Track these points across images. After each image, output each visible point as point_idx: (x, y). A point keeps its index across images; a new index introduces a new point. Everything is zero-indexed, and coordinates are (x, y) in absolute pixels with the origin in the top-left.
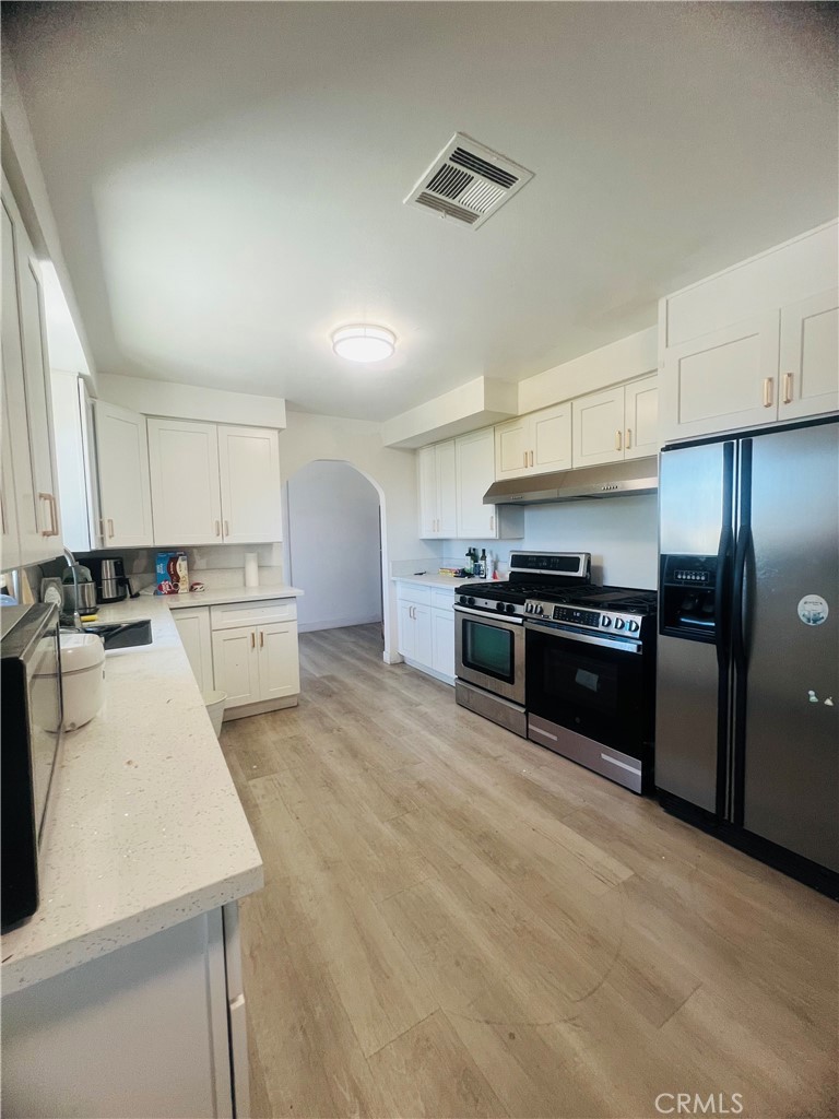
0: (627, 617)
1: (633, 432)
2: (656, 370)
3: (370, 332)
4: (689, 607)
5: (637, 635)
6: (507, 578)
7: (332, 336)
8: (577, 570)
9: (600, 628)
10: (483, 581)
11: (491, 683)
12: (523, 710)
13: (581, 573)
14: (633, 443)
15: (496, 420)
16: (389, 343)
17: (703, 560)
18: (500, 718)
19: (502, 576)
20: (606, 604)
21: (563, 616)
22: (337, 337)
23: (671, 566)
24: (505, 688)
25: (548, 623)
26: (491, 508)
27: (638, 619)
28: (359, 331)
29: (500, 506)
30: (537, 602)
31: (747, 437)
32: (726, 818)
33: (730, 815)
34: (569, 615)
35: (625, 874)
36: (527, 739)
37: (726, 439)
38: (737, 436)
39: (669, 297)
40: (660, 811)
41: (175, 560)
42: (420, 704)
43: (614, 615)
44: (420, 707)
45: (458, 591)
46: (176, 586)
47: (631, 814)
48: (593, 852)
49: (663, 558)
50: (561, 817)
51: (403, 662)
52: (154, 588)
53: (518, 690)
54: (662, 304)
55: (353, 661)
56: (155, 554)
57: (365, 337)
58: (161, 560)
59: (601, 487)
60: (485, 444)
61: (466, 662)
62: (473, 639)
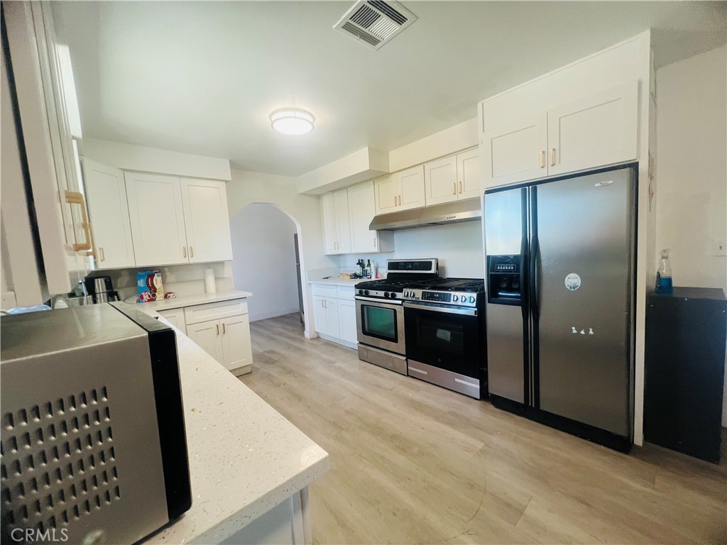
0: (467, 295)
1: (463, 183)
2: (477, 145)
3: (298, 114)
4: (504, 286)
5: (474, 305)
6: (385, 277)
7: (270, 117)
8: (430, 269)
9: (452, 302)
10: (369, 280)
11: (383, 343)
12: (405, 358)
13: (433, 271)
14: (463, 191)
15: (376, 176)
16: (310, 122)
17: (512, 257)
18: (390, 365)
19: (382, 276)
20: (453, 288)
21: (428, 297)
22: (274, 118)
23: (493, 262)
24: (392, 346)
25: (418, 302)
26: (374, 232)
27: (474, 295)
28: (291, 113)
29: (379, 231)
30: (411, 290)
31: (534, 184)
32: (530, 404)
33: (532, 403)
34: (432, 296)
35: (480, 445)
36: (408, 376)
37: (523, 186)
38: (528, 185)
39: (483, 101)
40: (492, 407)
41: (152, 276)
42: (335, 362)
43: (459, 294)
44: (336, 364)
45: (357, 287)
46: (154, 295)
47: (476, 411)
48: (460, 436)
49: (488, 257)
50: (437, 419)
51: (319, 337)
52: (136, 298)
53: (401, 346)
54: (480, 105)
55: (284, 339)
56: (134, 273)
57: (295, 117)
58: (142, 277)
59: (445, 217)
60: (367, 192)
61: (365, 332)
62: (368, 318)
